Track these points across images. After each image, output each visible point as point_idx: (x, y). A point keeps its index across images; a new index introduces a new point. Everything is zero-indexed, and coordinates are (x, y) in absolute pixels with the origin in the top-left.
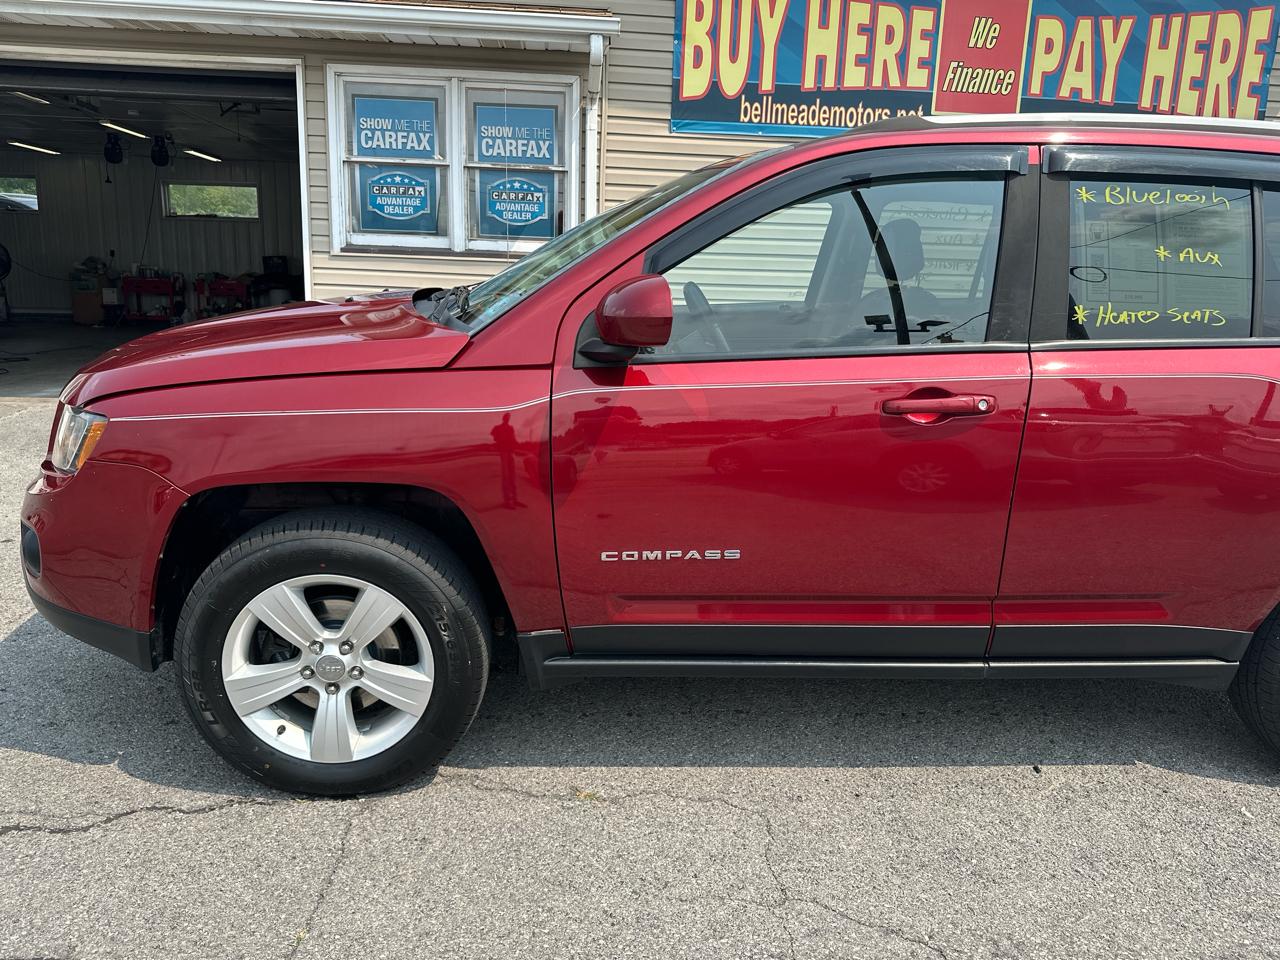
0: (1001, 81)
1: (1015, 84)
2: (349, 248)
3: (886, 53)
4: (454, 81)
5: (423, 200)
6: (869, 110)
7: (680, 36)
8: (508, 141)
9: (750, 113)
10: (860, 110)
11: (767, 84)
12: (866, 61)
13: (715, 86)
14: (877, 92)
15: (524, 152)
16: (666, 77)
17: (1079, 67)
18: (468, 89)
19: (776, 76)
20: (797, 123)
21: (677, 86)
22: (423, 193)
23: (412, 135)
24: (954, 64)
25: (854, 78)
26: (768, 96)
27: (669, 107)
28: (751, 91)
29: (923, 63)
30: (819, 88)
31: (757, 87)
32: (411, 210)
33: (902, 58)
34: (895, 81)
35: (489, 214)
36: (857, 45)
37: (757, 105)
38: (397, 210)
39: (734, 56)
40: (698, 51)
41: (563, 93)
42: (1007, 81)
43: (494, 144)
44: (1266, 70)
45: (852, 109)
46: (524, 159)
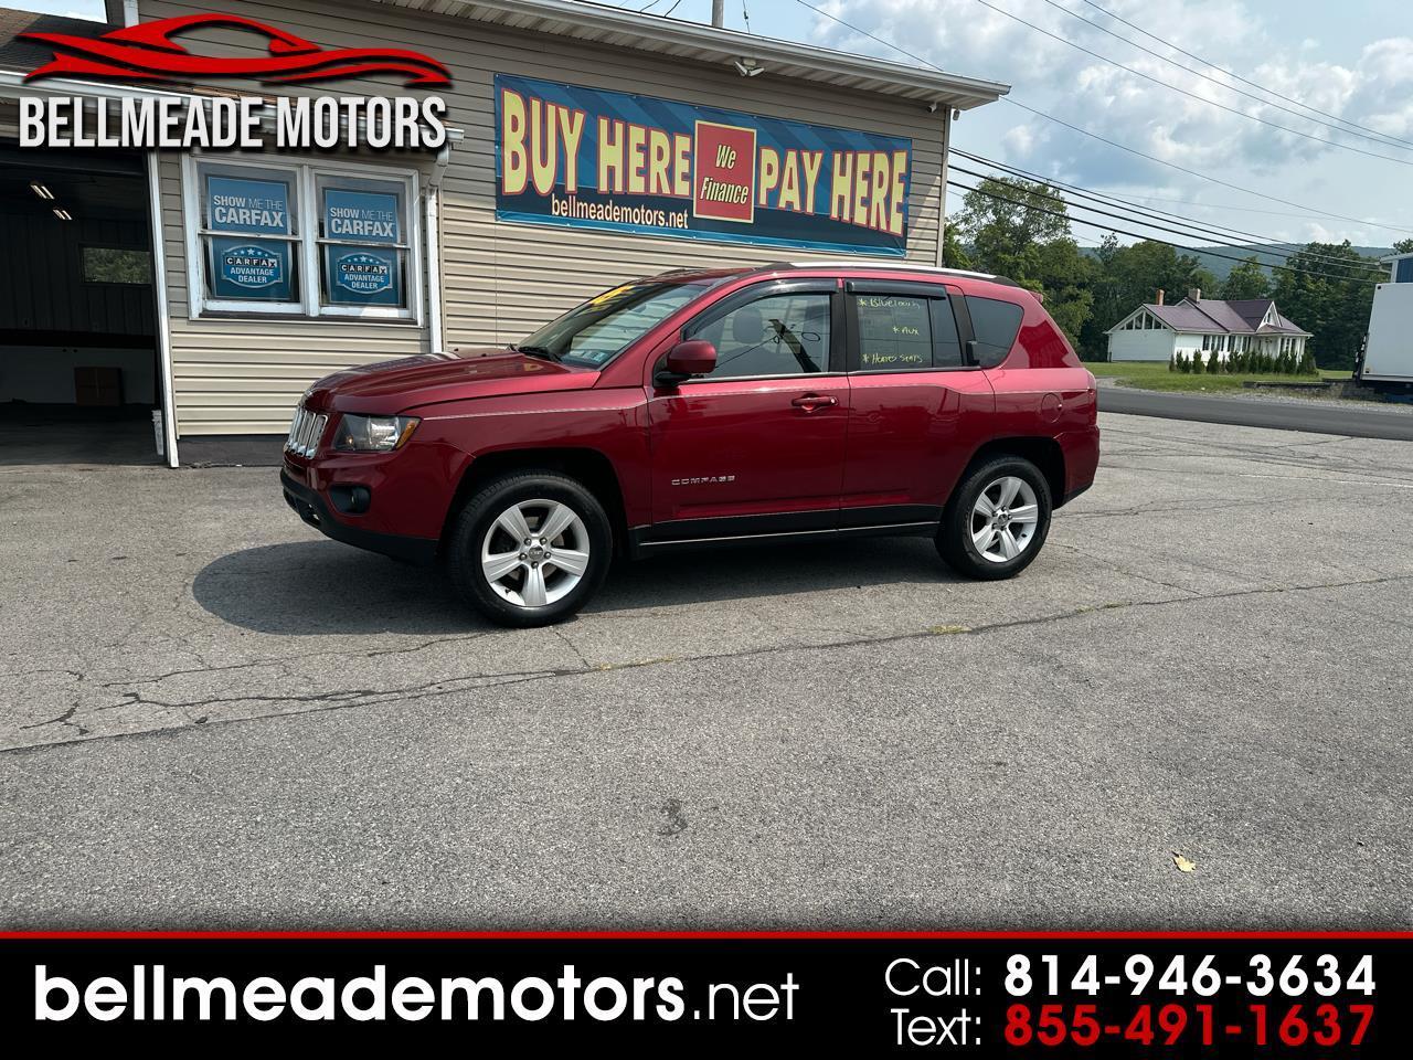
0: (739, 194)
1: (749, 196)
2: (205, 314)
3: (658, 167)
4: (306, 168)
5: (276, 272)
6: (649, 211)
7: (500, 142)
8: (355, 222)
9: (560, 208)
10: (643, 211)
11: (571, 186)
12: (644, 172)
13: (530, 185)
14: (653, 197)
15: (371, 231)
16: (491, 175)
17: (790, 187)
18: (317, 175)
19: (578, 180)
20: (596, 218)
21: (499, 183)
22: (276, 265)
23: (266, 213)
24: (707, 179)
25: (637, 185)
26: (572, 195)
27: (494, 200)
28: (559, 190)
29: (685, 177)
30: (611, 192)
31: (563, 187)
32: (264, 279)
33: (670, 171)
34: (666, 190)
35: (339, 283)
36: (637, 160)
37: (564, 202)
38: (251, 279)
39: (544, 163)
40: (515, 155)
41: (403, 183)
42: (743, 194)
43: (343, 223)
44: (906, 194)
45: (636, 210)
46: (370, 237)
